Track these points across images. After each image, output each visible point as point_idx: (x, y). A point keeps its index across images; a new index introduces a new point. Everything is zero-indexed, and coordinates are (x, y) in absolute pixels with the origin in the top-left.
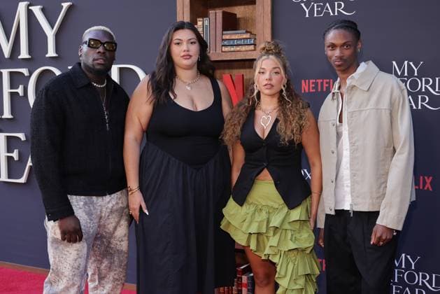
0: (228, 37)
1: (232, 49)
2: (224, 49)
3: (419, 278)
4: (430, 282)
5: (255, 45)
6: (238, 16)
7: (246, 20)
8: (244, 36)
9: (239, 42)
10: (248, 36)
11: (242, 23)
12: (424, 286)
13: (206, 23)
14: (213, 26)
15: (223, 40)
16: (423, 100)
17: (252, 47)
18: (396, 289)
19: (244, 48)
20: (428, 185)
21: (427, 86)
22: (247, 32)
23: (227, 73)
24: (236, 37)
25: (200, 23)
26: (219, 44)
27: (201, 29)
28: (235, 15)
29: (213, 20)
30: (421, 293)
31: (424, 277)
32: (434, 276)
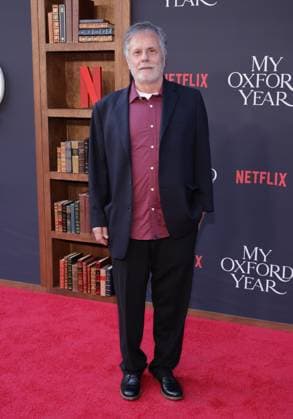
0: (84, 26)
1: (90, 39)
2: (82, 39)
3: (270, 270)
4: (280, 273)
5: (113, 35)
6: (96, 4)
7: (104, 9)
8: (102, 26)
9: (97, 32)
10: (106, 25)
11: (100, 14)
12: (275, 278)
13: (62, 10)
14: (69, 13)
15: (80, 29)
17: (110, 38)
18: (249, 280)
19: (102, 39)
20: (282, 182)
21: (286, 82)
22: (105, 21)
23: (84, 65)
24: (94, 26)
25: (55, 10)
26: (76, 33)
27: (56, 17)
28: (92, 2)
29: (69, 8)
30: (271, 284)
31: (275, 269)
32: (284, 268)
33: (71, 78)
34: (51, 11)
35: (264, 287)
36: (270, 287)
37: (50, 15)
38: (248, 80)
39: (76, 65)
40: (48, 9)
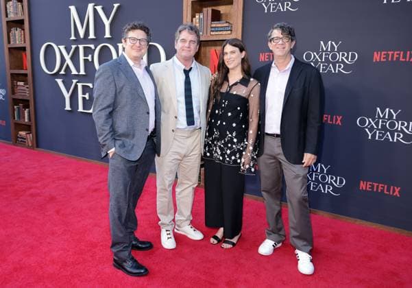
0: (214, 26)
1: (217, 33)
2: (212, 33)
3: (328, 179)
4: (336, 181)
5: (231, 30)
6: (221, 12)
7: (227, 15)
8: (225, 25)
9: (221, 29)
10: (227, 25)
11: (224, 17)
12: (332, 184)
13: (201, 16)
14: (205, 18)
15: (211, 27)
16: (340, 67)
17: (229, 32)
18: (314, 184)
19: (224, 33)
20: (339, 122)
21: (343, 58)
22: (227, 22)
23: (213, 49)
24: (220, 25)
25: (197, 17)
26: (209, 30)
27: (198, 21)
28: (220, 11)
29: (205, 15)
30: (329, 188)
31: (332, 178)
32: (338, 178)
33: (205, 56)
34: (195, 17)
35: (324, 190)
36: (328, 190)
37: (194, 19)
38: (317, 57)
39: (208, 49)
40: (193, 16)
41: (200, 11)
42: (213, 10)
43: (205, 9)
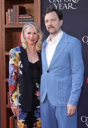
0: (21, 17)
1: (23, 23)
2: (20, 23)
5: (33, 21)
7: (30, 10)
8: (29, 17)
9: (26, 20)
10: (30, 17)
11: (28, 12)
13: (12, 11)
15: (19, 19)
22: (30, 15)
24: (25, 17)
25: (9, 11)
26: (18, 20)
27: (9, 14)
28: (25, 8)
29: (15, 10)
33: (15, 39)
37: (7, 13)
40: (6, 11)
41: (11, 7)
42: (20, 7)
43: (14, 6)
